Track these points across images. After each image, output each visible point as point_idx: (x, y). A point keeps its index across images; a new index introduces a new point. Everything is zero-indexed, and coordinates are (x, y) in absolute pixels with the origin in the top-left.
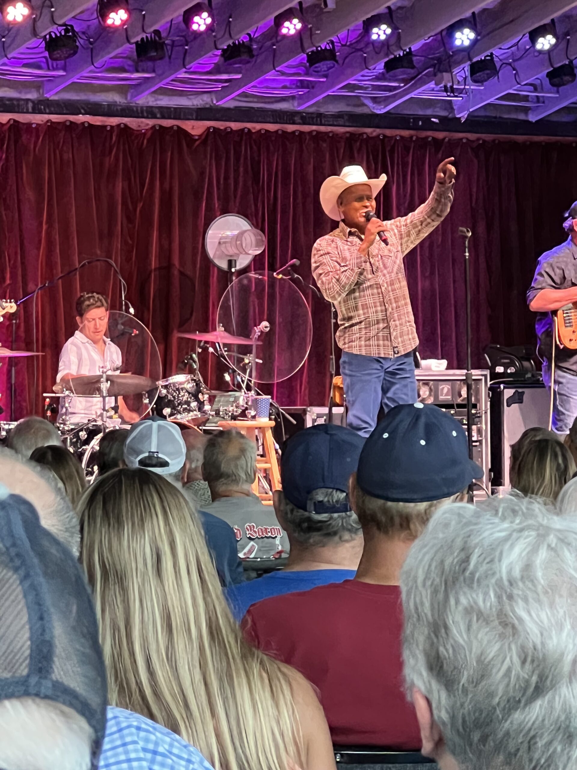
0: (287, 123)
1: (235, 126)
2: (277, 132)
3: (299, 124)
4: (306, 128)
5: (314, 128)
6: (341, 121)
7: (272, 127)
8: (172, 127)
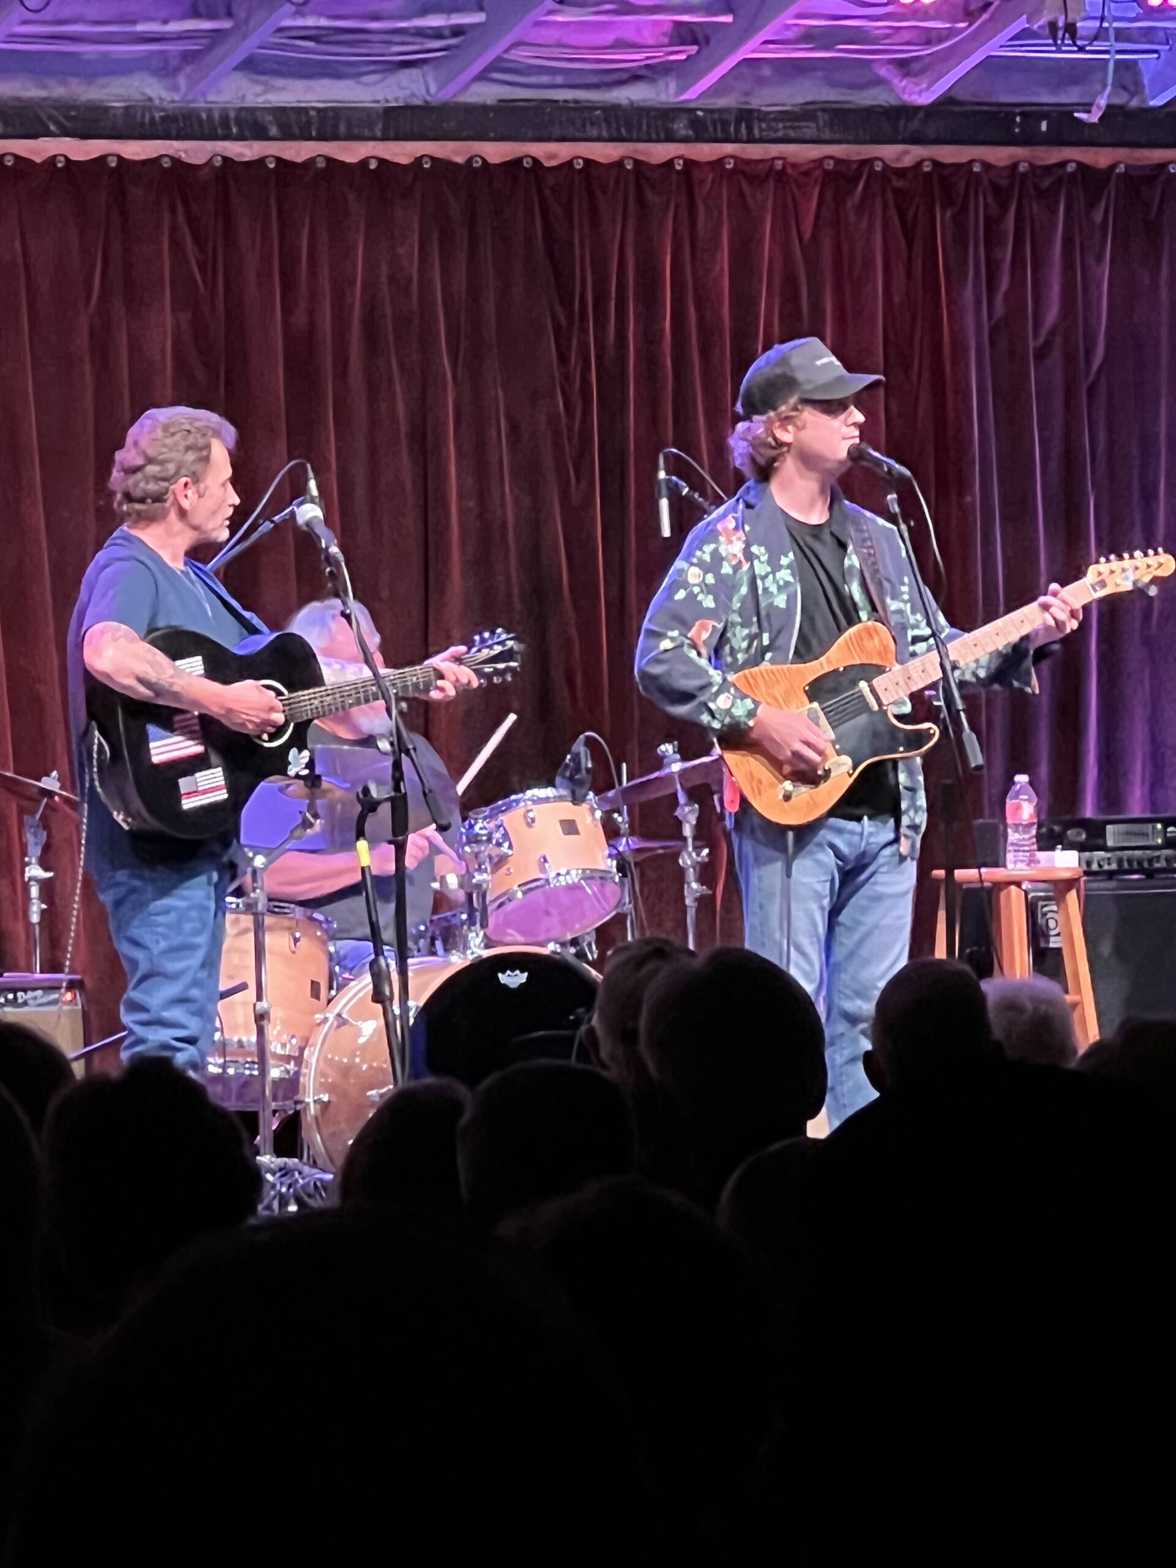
0: (650, 140)
1: (496, 152)
2: (619, 164)
3: (685, 140)
4: (706, 151)
5: (729, 148)
6: (809, 129)
7: (605, 152)
8: (311, 161)
